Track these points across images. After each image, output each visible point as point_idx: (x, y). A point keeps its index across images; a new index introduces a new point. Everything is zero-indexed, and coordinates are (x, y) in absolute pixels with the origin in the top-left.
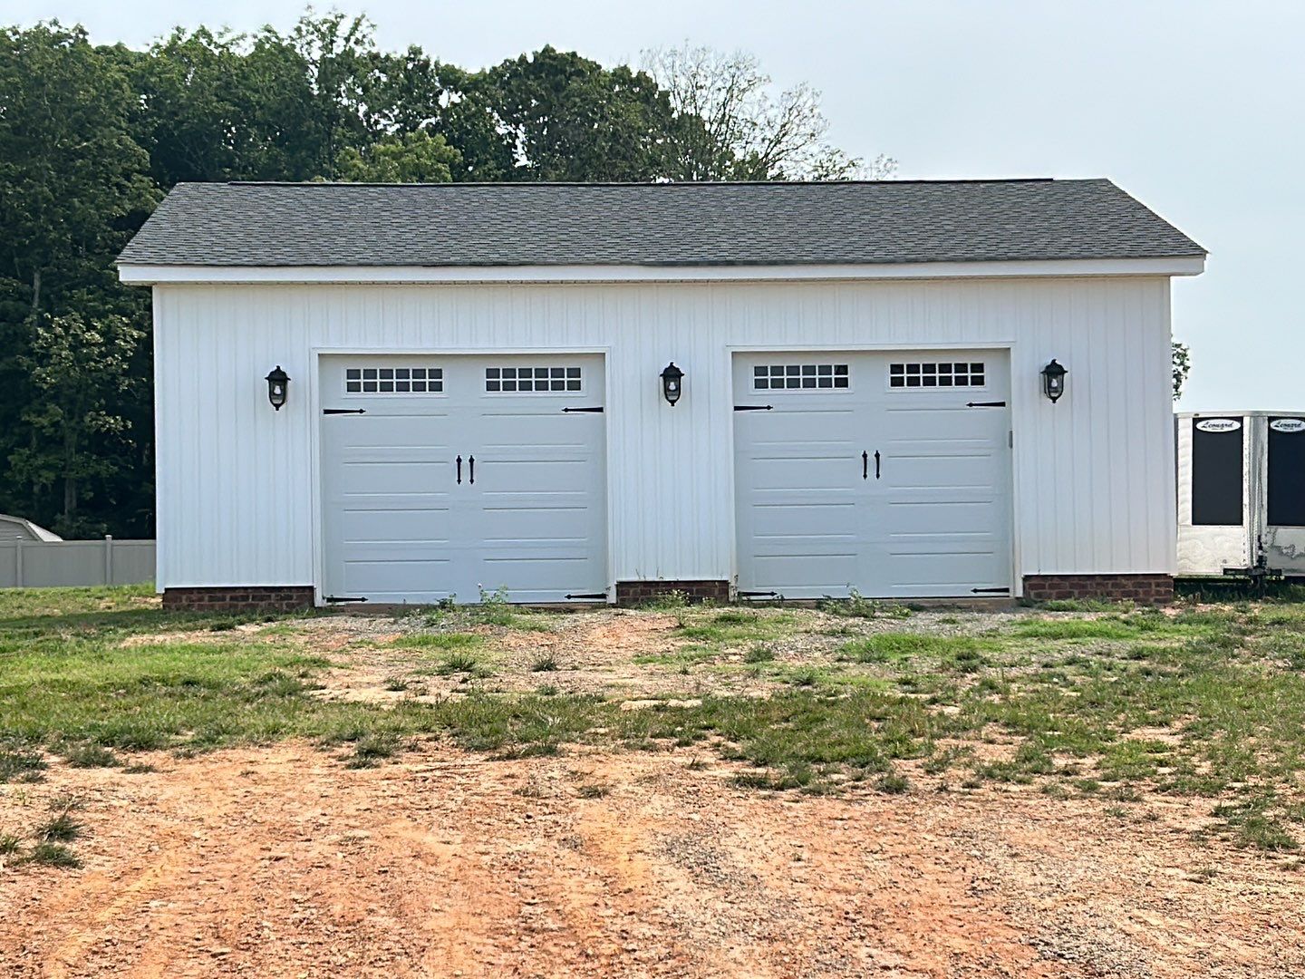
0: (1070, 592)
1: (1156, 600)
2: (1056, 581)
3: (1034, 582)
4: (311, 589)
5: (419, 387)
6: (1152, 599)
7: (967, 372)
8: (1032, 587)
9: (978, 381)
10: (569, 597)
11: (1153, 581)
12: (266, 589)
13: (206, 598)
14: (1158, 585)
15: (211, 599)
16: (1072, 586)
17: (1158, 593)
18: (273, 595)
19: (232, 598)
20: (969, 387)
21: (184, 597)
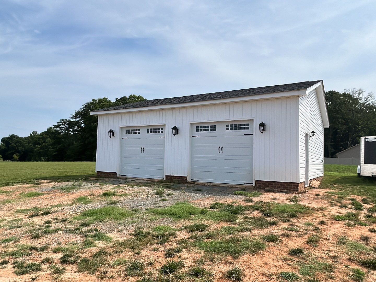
0: (268, 186)
1: (293, 190)
2: (264, 182)
3: (258, 182)
4: (116, 173)
6: (292, 190)
7: (244, 126)
8: (258, 183)
9: (247, 128)
10: (159, 178)
11: (292, 185)
13: (102, 174)
14: (294, 186)
16: (269, 184)
17: (294, 188)
18: (111, 174)
19: (106, 174)
20: (245, 130)
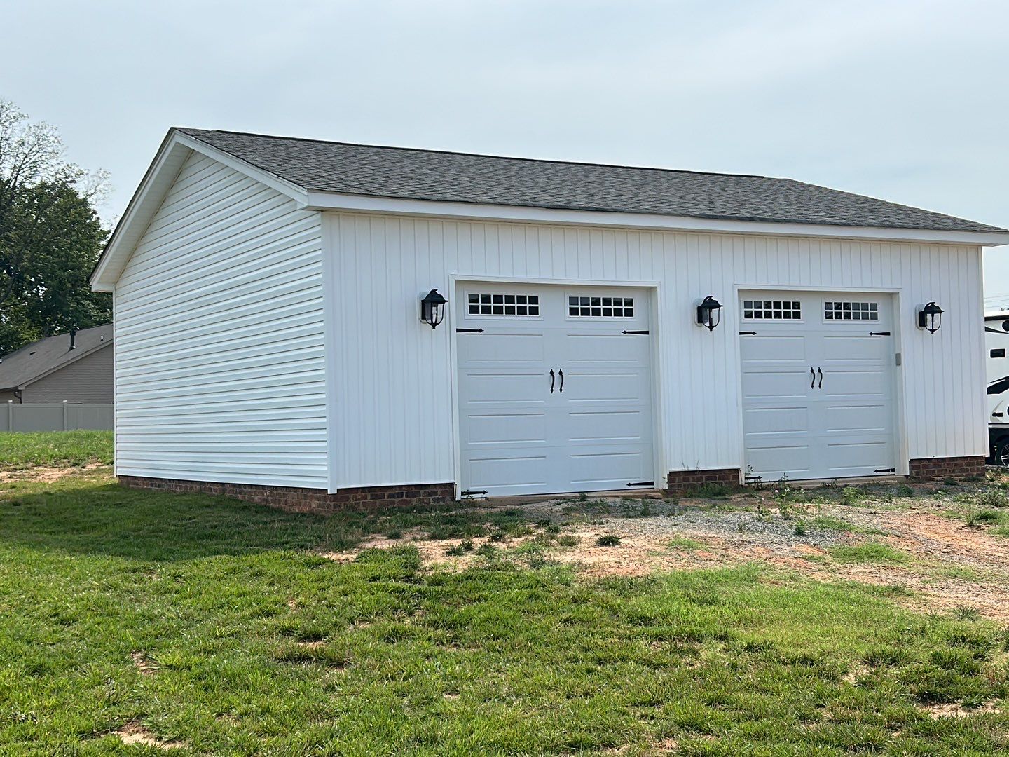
0: (933, 470)
1: (977, 475)
2: (926, 463)
3: (914, 464)
4: (452, 485)
5: (522, 311)
6: (975, 474)
7: (868, 310)
8: (914, 468)
10: (629, 485)
11: (975, 462)
12: (416, 486)
13: (369, 497)
14: (978, 464)
15: (373, 497)
16: (934, 466)
17: (978, 469)
18: (422, 491)
19: (390, 496)
20: (870, 321)
21: (351, 496)
